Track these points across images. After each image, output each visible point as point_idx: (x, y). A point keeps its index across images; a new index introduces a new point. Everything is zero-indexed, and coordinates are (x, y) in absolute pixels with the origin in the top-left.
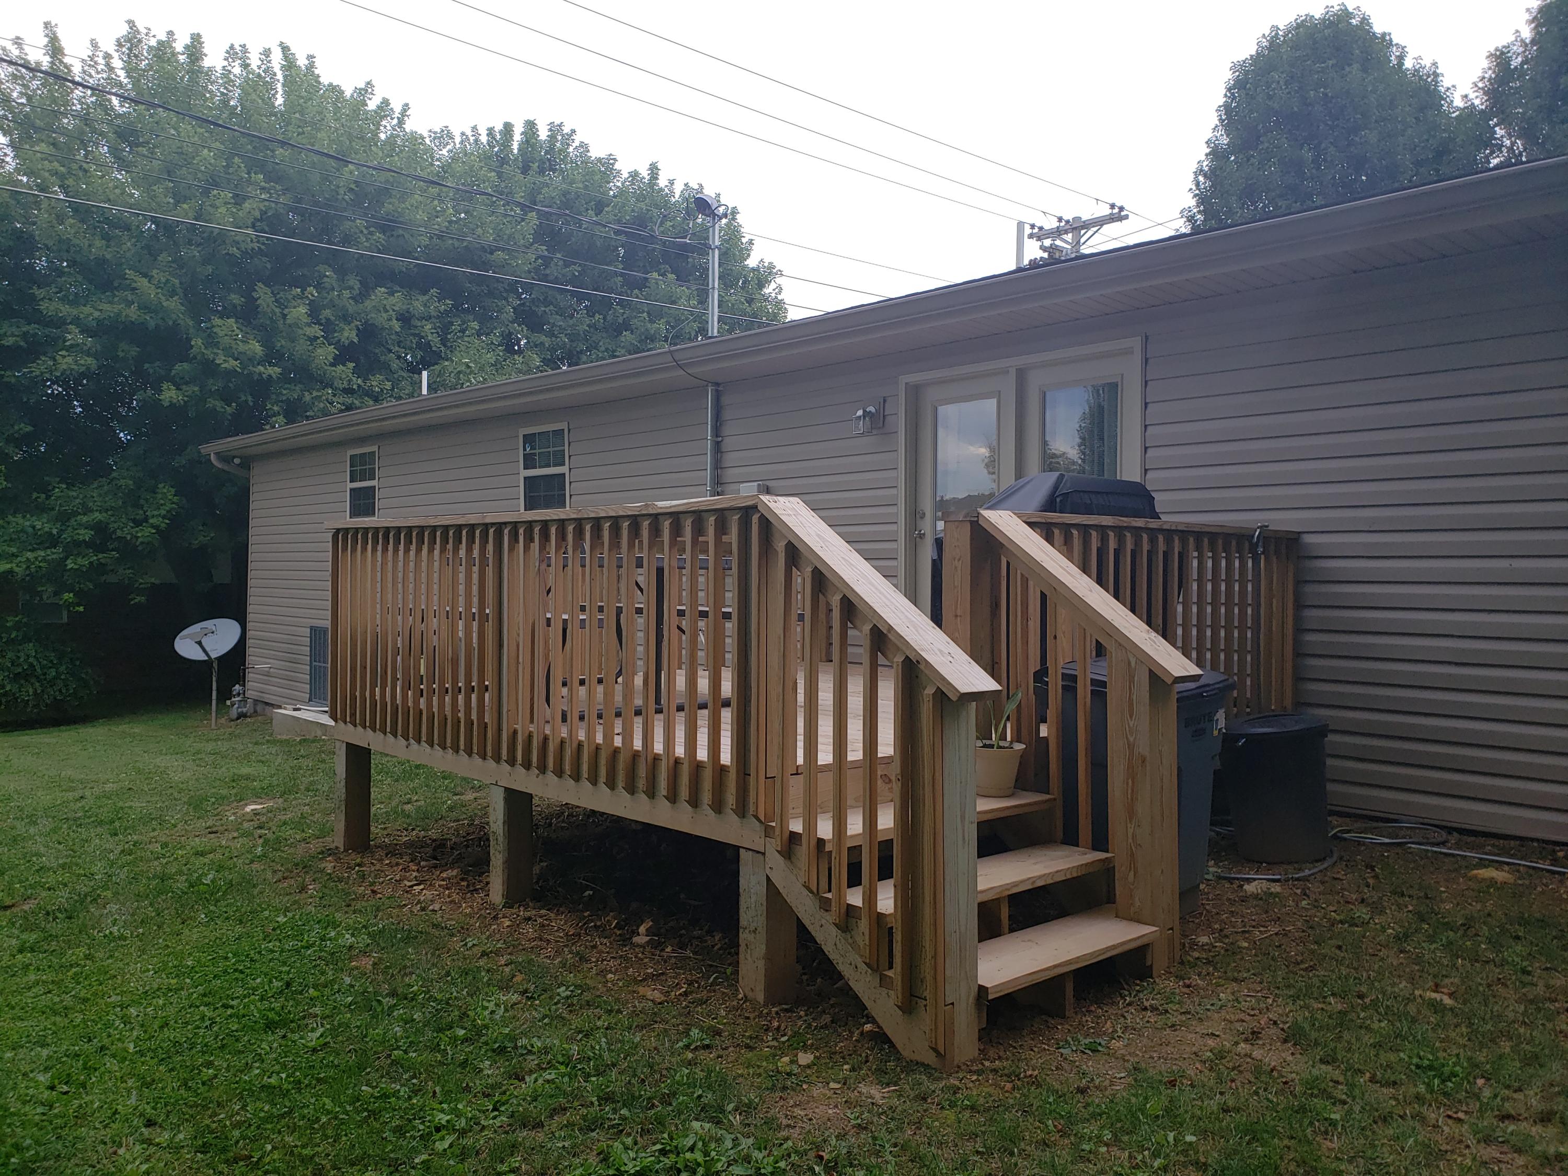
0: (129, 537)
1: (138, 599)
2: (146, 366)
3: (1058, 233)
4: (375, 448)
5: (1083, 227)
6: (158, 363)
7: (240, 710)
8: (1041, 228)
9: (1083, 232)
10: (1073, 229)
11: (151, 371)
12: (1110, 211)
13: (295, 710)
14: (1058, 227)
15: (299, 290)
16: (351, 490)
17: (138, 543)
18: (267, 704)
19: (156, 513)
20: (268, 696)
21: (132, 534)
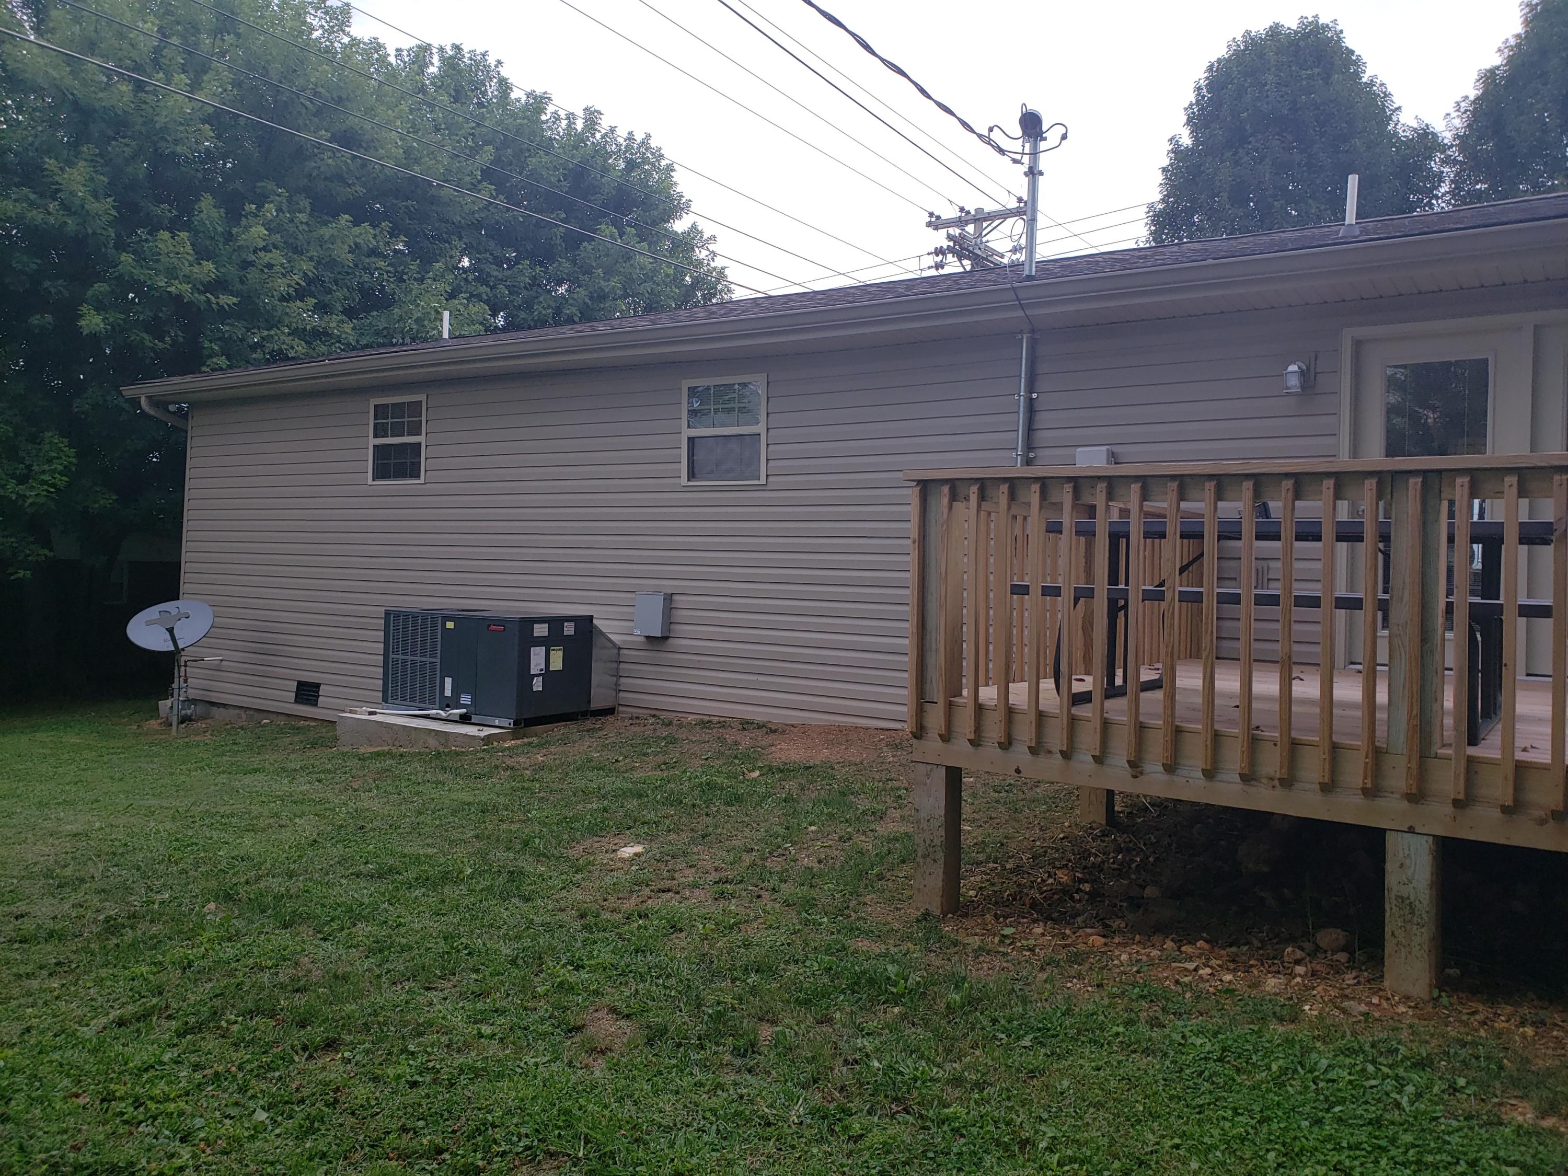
0: (14, 497)
1: (21, 574)
2: (47, 284)
3: (959, 222)
4: (422, 397)
5: (985, 220)
6: (60, 282)
7: (183, 712)
8: (938, 217)
9: (985, 224)
10: (976, 220)
11: (53, 290)
12: (1017, 205)
13: (371, 713)
14: (960, 217)
15: (254, 206)
16: (374, 446)
17: (27, 504)
18: (213, 704)
19: (46, 467)
20: (214, 694)
21: (18, 494)
